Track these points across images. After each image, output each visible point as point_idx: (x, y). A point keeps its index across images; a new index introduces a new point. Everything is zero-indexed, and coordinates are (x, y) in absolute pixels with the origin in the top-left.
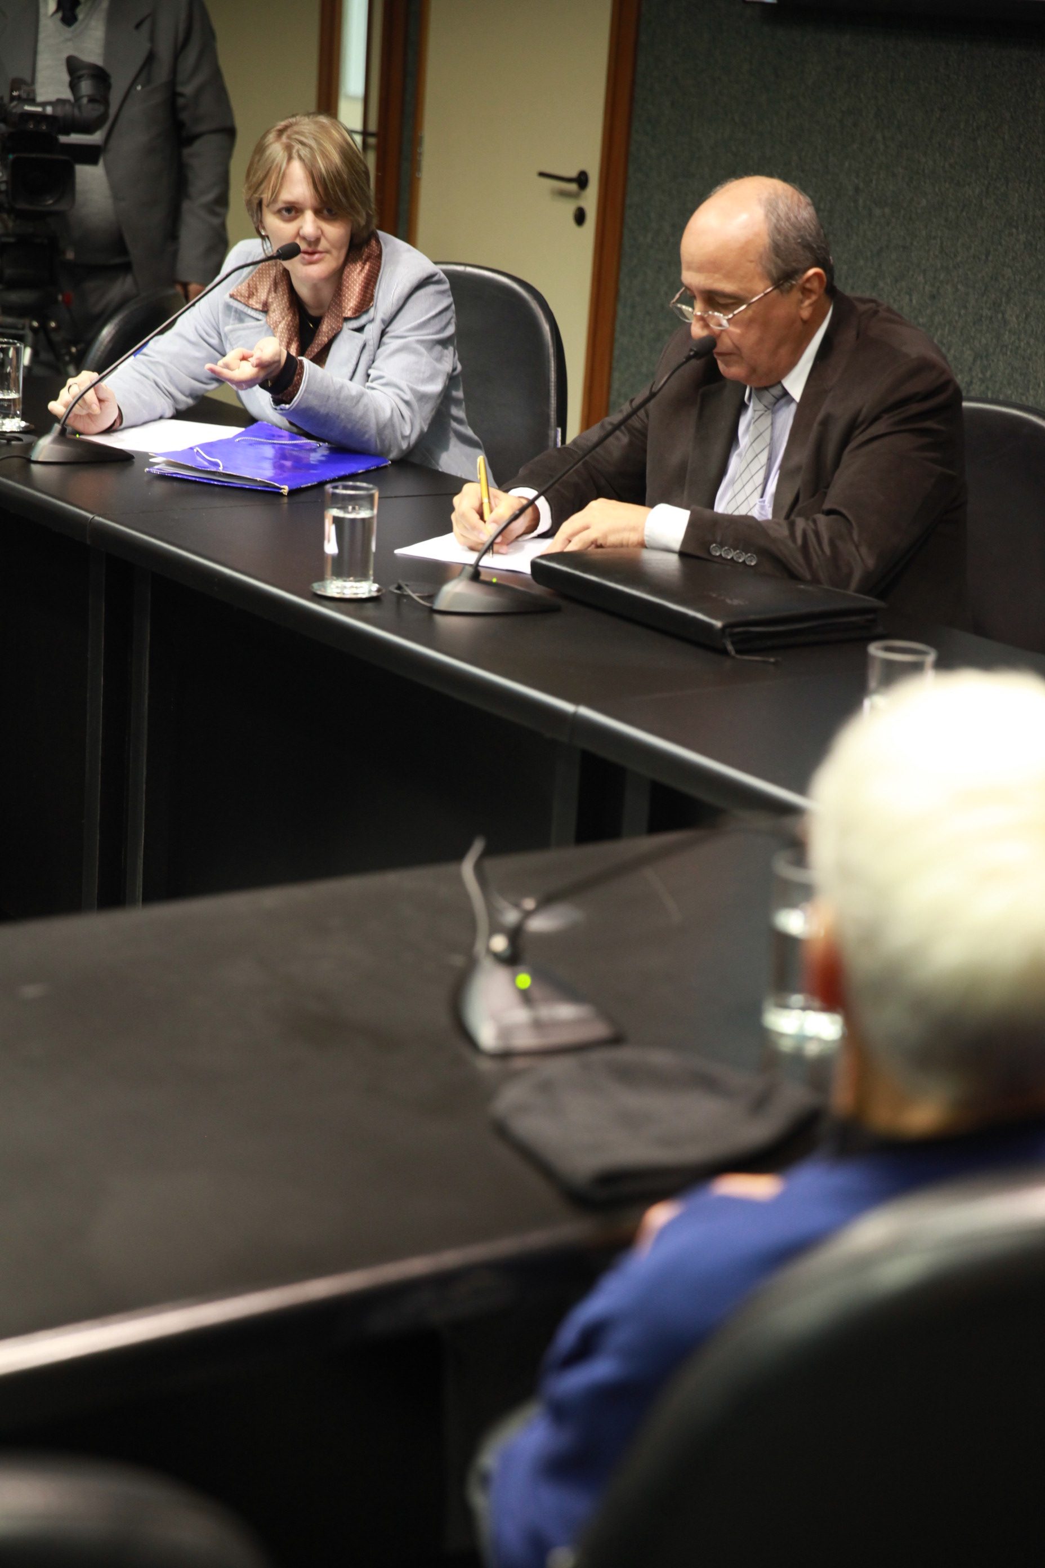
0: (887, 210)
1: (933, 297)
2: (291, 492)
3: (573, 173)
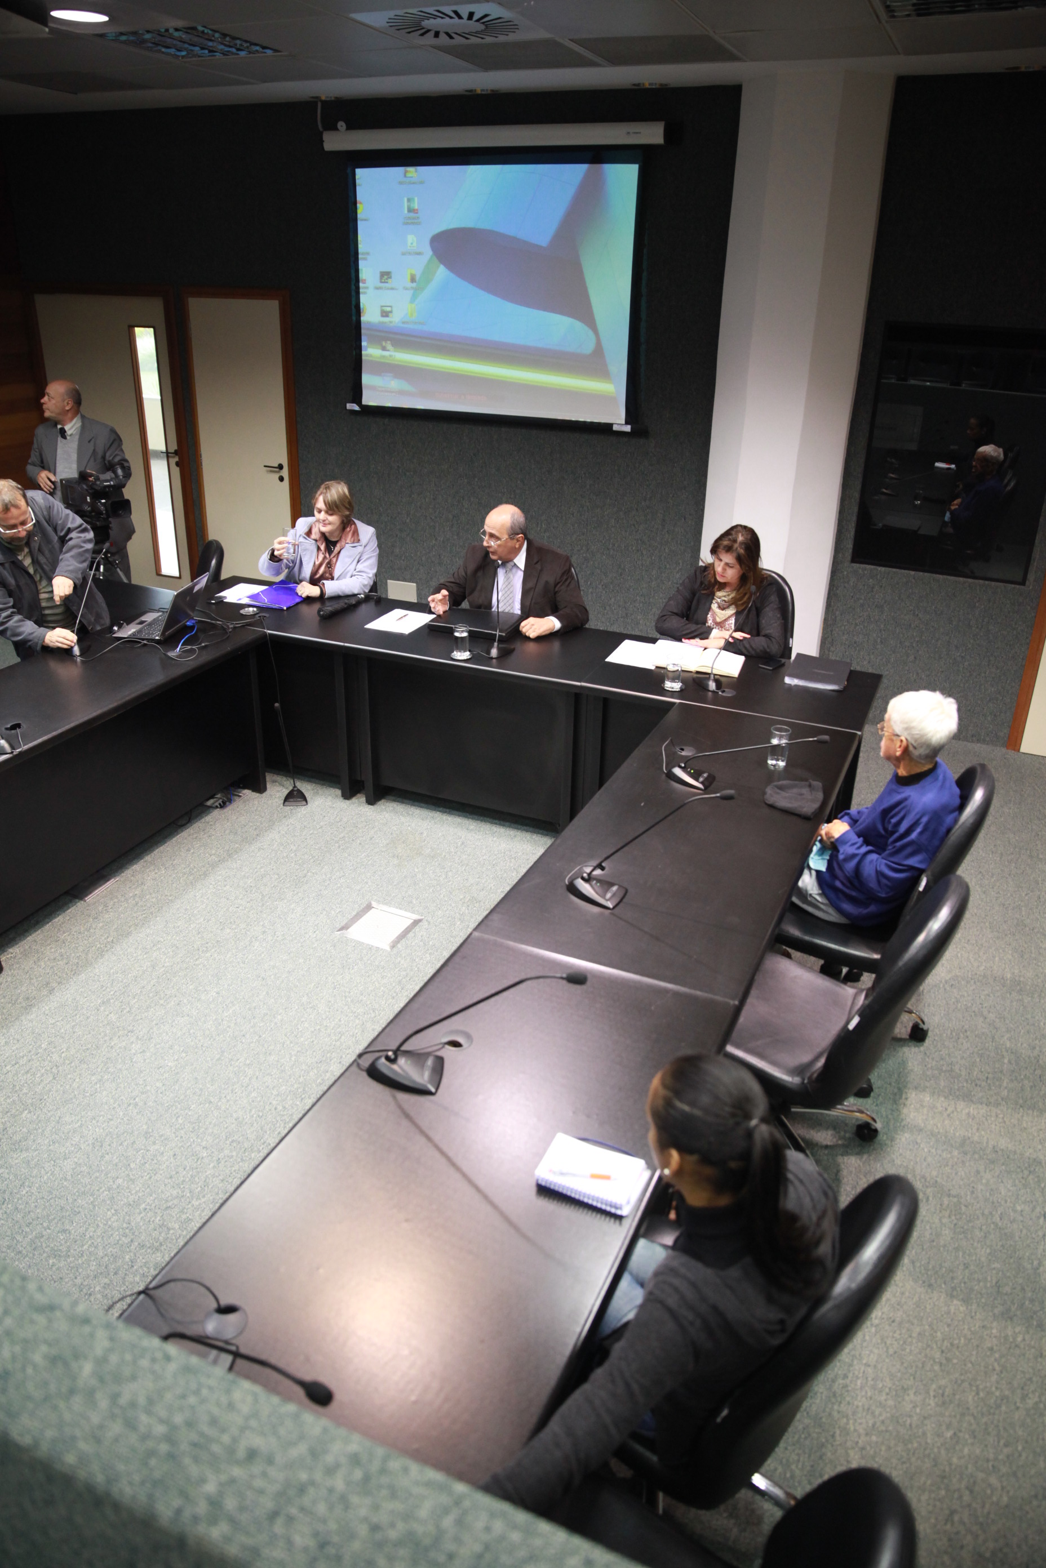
0: (412, 473)
1: (434, 499)
2: (287, 609)
3: (276, 465)
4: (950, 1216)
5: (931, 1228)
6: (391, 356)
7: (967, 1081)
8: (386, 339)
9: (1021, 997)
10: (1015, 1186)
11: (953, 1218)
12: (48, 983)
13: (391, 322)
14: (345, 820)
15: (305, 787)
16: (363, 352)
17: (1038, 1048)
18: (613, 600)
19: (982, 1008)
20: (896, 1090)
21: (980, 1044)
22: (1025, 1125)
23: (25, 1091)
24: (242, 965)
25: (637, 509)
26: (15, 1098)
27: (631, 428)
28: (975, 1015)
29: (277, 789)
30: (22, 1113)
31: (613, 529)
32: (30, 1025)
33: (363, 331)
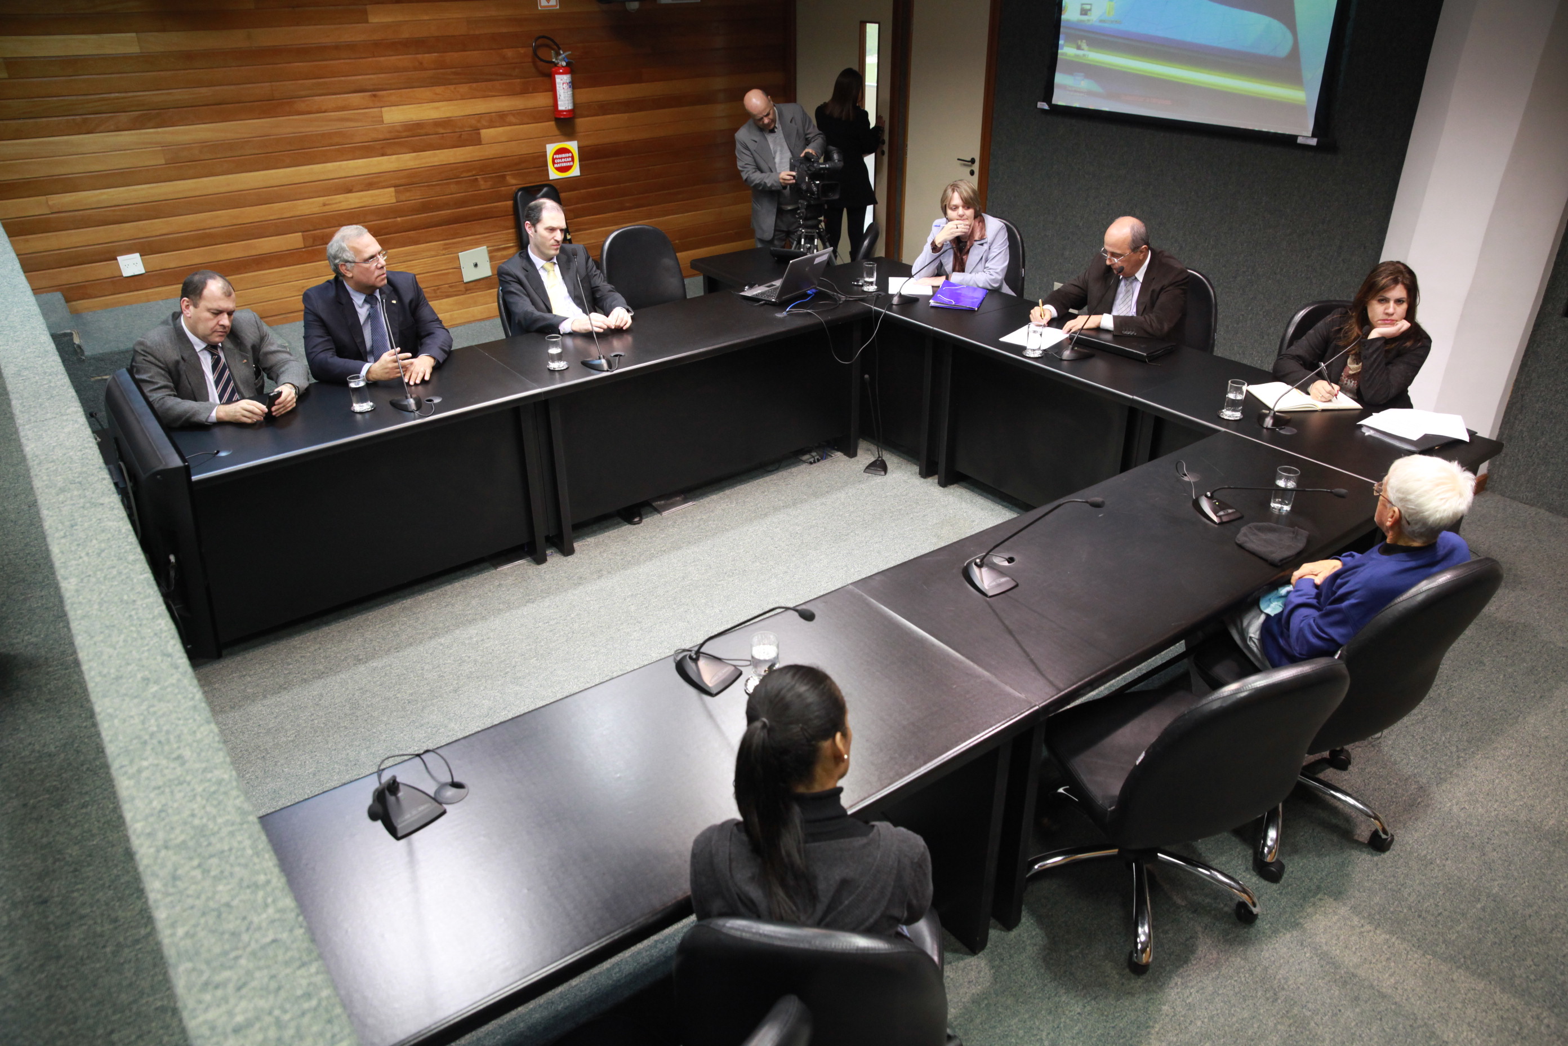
3: (970, 159)
4: (1290, 1026)
5: (1259, 1028)
6: (1084, 55)
7: (1410, 908)
8: (1082, 38)
9: (1552, 849)
10: (1395, 1029)
11: (1293, 1029)
12: (601, 570)
13: (1088, 20)
14: (911, 495)
15: (891, 460)
16: (1060, 51)
17: (1535, 908)
18: (1272, 329)
19: (1488, 843)
20: (1313, 887)
21: (1455, 878)
22: (1455, 978)
23: (542, 644)
24: (752, 594)
25: (1312, 233)
26: (533, 647)
27: (1318, 142)
28: (1472, 847)
29: (865, 456)
30: (532, 658)
31: (1283, 253)
32: (572, 597)
33: (1062, 30)
